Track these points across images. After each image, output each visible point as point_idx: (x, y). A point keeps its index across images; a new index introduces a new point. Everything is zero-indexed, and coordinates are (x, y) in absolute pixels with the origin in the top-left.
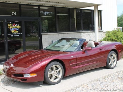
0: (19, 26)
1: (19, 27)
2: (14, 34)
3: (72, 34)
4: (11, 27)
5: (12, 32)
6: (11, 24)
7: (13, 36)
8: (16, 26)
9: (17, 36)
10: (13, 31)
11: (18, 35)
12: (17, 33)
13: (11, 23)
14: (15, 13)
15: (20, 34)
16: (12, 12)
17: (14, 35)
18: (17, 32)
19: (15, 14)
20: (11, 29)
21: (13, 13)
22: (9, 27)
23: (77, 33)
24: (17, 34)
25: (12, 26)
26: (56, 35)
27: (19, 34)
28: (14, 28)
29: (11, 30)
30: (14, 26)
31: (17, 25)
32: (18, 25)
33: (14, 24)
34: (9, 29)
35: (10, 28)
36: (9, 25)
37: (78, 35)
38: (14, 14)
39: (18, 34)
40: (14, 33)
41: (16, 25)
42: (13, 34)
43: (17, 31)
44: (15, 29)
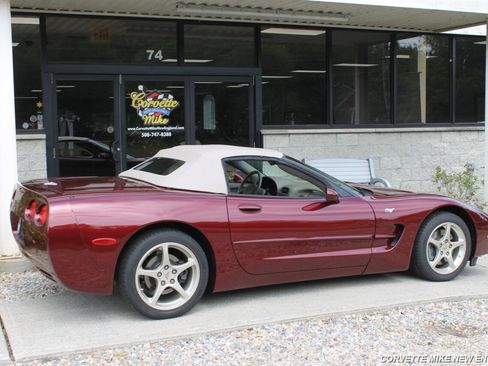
0: (174, 99)
1: (174, 104)
2: (154, 128)
4: (143, 103)
5: (143, 122)
6: (141, 91)
7: (148, 135)
8: (161, 100)
9: (162, 134)
10: (148, 119)
11: (170, 134)
12: (162, 126)
13: (141, 88)
14: (160, 52)
15: (175, 128)
16: (148, 51)
17: (150, 131)
18: (166, 121)
19: (159, 56)
21: (152, 52)
22: (133, 105)
24: (165, 128)
25: (144, 99)
26: (325, 137)
27: (171, 131)
28: (151, 107)
29: (140, 114)
30: (155, 99)
31: (166, 96)
32: (171, 97)
33: (155, 94)
35: (138, 107)
36: (134, 96)
37: (429, 141)
38: (156, 57)
39: (169, 128)
40: (151, 126)
41: (161, 97)
42: (146, 128)
43: (164, 117)
44: (155, 110)
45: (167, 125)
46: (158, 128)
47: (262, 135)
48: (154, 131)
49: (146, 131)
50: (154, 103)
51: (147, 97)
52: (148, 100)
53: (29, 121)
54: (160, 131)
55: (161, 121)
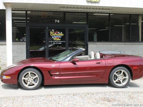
1: (62, 35)
3: (131, 45)
7: (55, 43)
8: (59, 34)
9: (59, 43)
10: (55, 39)
11: (61, 43)
13: (53, 30)
14: (58, 20)
17: (55, 42)
18: (60, 40)
19: (58, 21)
20: (53, 36)
21: (56, 20)
23: (139, 45)
25: (54, 33)
26: (107, 45)
28: (56, 36)
29: (53, 37)
30: (57, 33)
31: (60, 33)
32: (61, 33)
33: (57, 32)
36: (51, 33)
37: (141, 47)
43: (60, 38)
45: (60, 41)
46: (58, 41)
47: (88, 44)
48: (57, 42)
53: (22, 39)
54: (58, 42)
55: (58, 39)
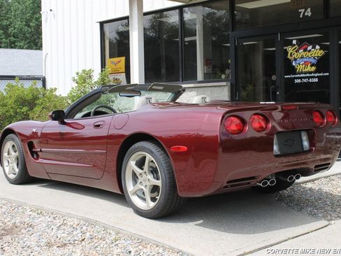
0: (320, 49)
1: (320, 53)
2: (304, 75)
5: (296, 70)
6: (294, 45)
7: (299, 81)
8: (310, 51)
9: (310, 80)
10: (300, 68)
11: (316, 80)
12: (311, 73)
14: (309, 10)
15: (321, 74)
16: (300, 11)
17: (301, 78)
18: (313, 69)
19: (309, 13)
20: (295, 60)
21: (303, 10)
22: (289, 57)
24: (313, 75)
25: (296, 52)
27: (317, 77)
28: (302, 57)
29: (294, 64)
30: (305, 50)
31: (314, 47)
32: (318, 47)
34: (290, 60)
35: (292, 58)
36: (290, 49)
38: (306, 14)
39: (316, 75)
40: (302, 73)
41: (310, 48)
42: (298, 76)
44: (305, 60)
45: (315, 72)
46: (308, 75)
48: (304, 78)
49: (298, 78)
50: (304, 54)
51: (299, 49)
52: (300, 51)
53: (225, 74)
54: (309, 78)
55: (309, 69)
